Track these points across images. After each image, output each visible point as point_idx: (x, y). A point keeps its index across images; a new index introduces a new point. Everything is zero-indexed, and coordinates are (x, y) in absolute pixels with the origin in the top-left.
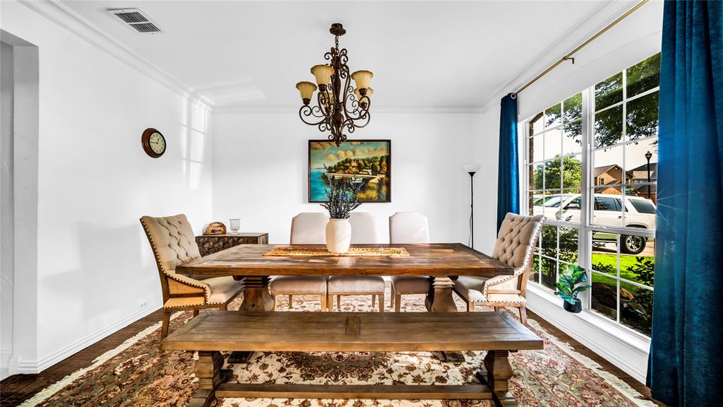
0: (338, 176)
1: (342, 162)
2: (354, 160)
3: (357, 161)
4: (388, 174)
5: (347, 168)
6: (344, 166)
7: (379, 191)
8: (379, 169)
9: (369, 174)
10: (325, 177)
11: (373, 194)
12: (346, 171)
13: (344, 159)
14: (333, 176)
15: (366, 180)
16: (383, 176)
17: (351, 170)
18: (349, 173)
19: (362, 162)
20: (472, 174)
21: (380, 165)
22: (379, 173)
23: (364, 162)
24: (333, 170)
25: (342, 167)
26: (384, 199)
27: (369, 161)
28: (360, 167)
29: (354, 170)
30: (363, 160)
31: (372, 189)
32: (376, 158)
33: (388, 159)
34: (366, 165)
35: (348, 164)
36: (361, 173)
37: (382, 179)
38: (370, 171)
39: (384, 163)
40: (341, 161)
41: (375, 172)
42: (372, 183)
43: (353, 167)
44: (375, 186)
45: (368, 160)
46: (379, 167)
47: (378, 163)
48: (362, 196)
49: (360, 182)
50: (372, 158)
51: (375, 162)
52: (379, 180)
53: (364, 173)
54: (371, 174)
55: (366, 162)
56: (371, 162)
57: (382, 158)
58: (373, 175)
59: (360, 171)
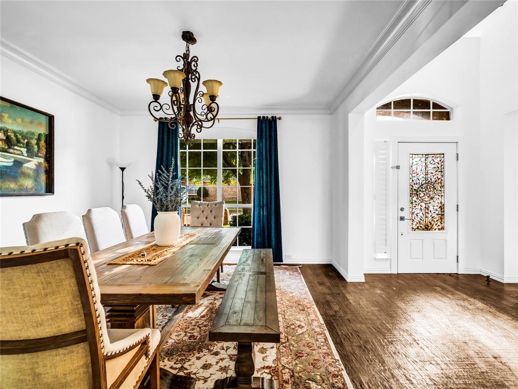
3: (5, 131)
4: (49, 158)
7: (36, 180)
8: (36, 150)
9: (22, 155)
15: (18, 164)
16: (42, 160)
19: (12, 136)
20: (123, 169)
21: (38, 144)
22: (37, 156)
23: (16, 136)
26: (45, 191)
27: (23, 136)
28: (9, 142)
30: (15, 133)
31: (25, 175)
32: (33, 134)
33: (50, 139)
34: (18, 141)
36: (11, 151)
37: (40, 164)
38: (24, 150)
39: (42, 143)
41: (31, 153)
42: (28, 168)
44: (31, 173)
45: (21, 133)
46: (36, 147)
47: (36, 141)
48: (12, 185)
49: (11, 164)
50: (27, 133)
51: (32, 139)
52: (36, 165)
53: (16, 151)
54: (26, 155)
55: (19, 137)
56: (27, 138)
57: (40, 135)
58: (28, 156)
59: (10, 148)
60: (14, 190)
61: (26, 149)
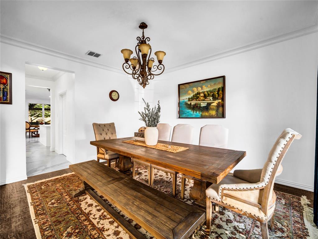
0: (193, 103)
1: (196, 94)
2: (202, 93)
3: (204, 92)
4: (223, 99)
5: (198, 98)
6: (196, 97)
7: (217, 111)
8: (217, 96)
9: (210, 100)
10: (186, 104)
11: (213, 113)
12: (198, 100)
13: (196, 93)
14: (191, 103)
15: (209, 104)
16: (220, 101)
17: (200, 98)
18: (199, 101)
21: (218, 93)
22: (217, 99)
24: (191, 100)
25: (195, 97)
26: (221, 116)
27: (211, 92)
28: (205, 96)
29: (202, 98)
30: (207, 92)
31: (213, 109)
32: (215, 89)
33: (223, 89)
34: (209, 95)
35: (199, 95)
36: (206, 100)
37: (219, 103)
38: (211, 98)
39: (221, 92)
40: (194, 94)
41: (215, 99)
42: (213, 106)
43: (201, 97)
44: (215, 107)
46: (217, 95)
47: (217, 92)
48: (207, 114)
49: (205, 105)
50: (213, 90)
51: (215, 92)
52: (217, 104)
53: (208, 99)
54: (212, 100)
55: (209, 93)
56: (212, 92)
57: (219, 89)
58: (213, 100)
59: (205, 99)
60: (207, 116)
61: (212, 98)
